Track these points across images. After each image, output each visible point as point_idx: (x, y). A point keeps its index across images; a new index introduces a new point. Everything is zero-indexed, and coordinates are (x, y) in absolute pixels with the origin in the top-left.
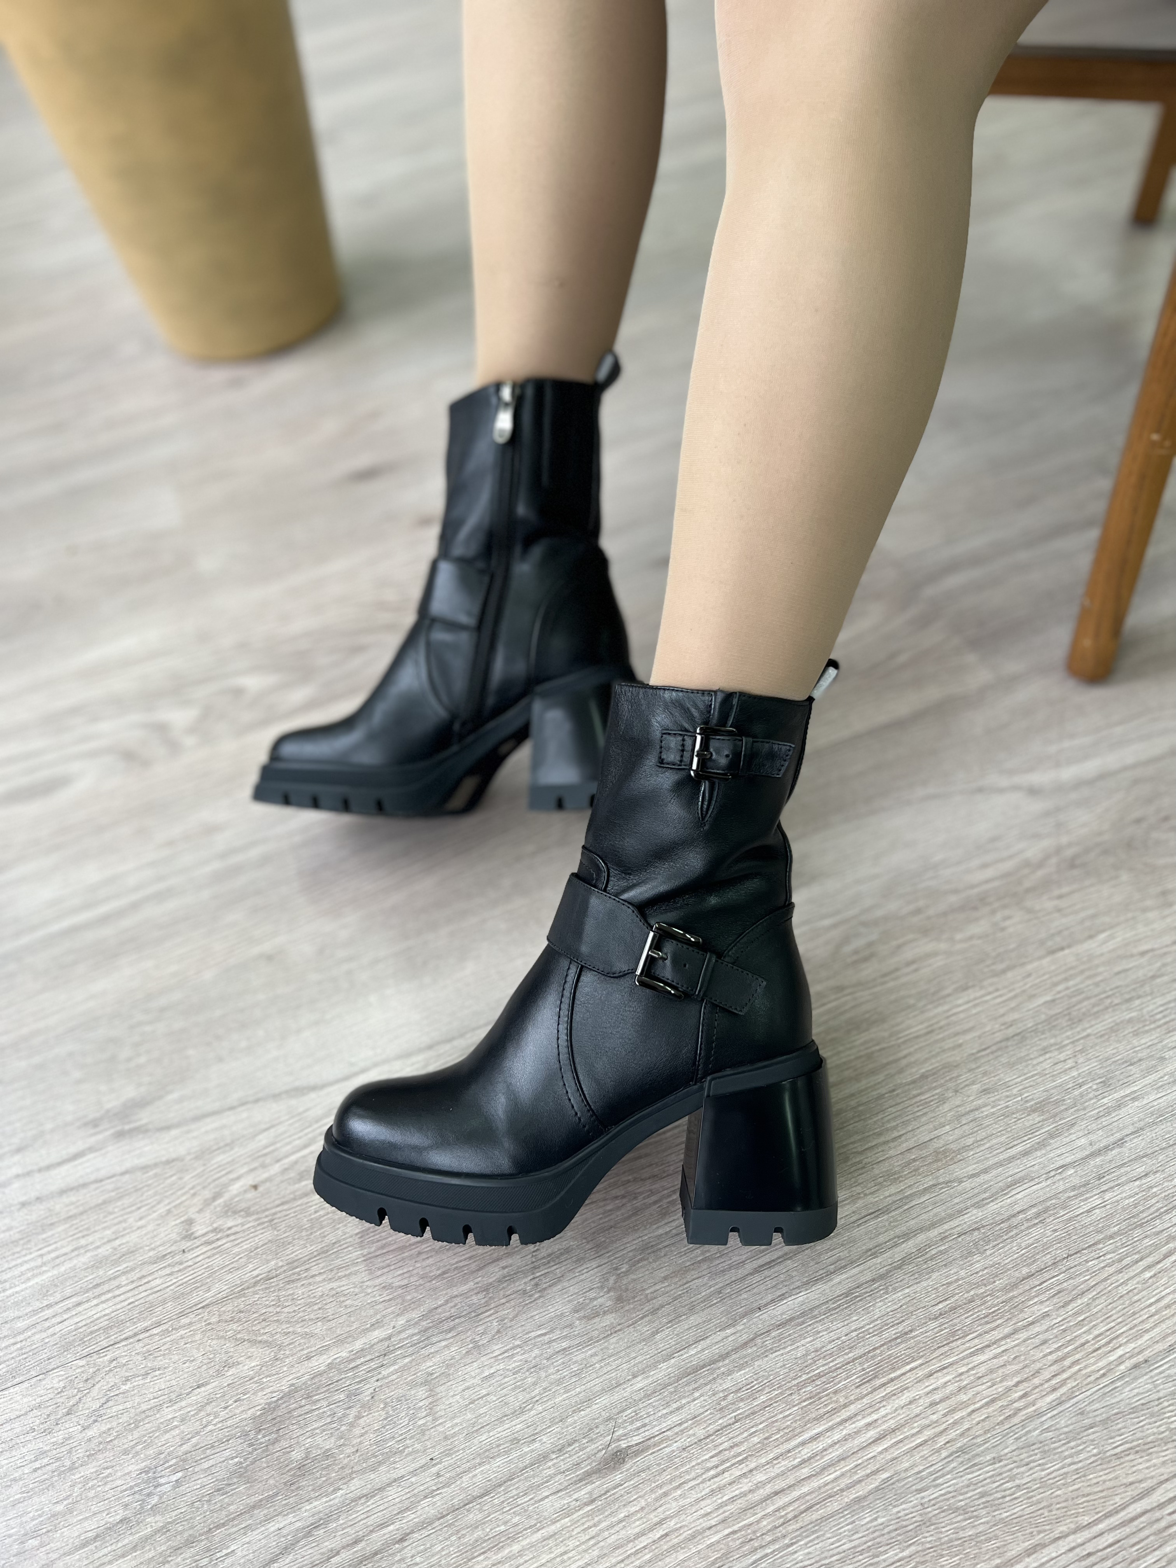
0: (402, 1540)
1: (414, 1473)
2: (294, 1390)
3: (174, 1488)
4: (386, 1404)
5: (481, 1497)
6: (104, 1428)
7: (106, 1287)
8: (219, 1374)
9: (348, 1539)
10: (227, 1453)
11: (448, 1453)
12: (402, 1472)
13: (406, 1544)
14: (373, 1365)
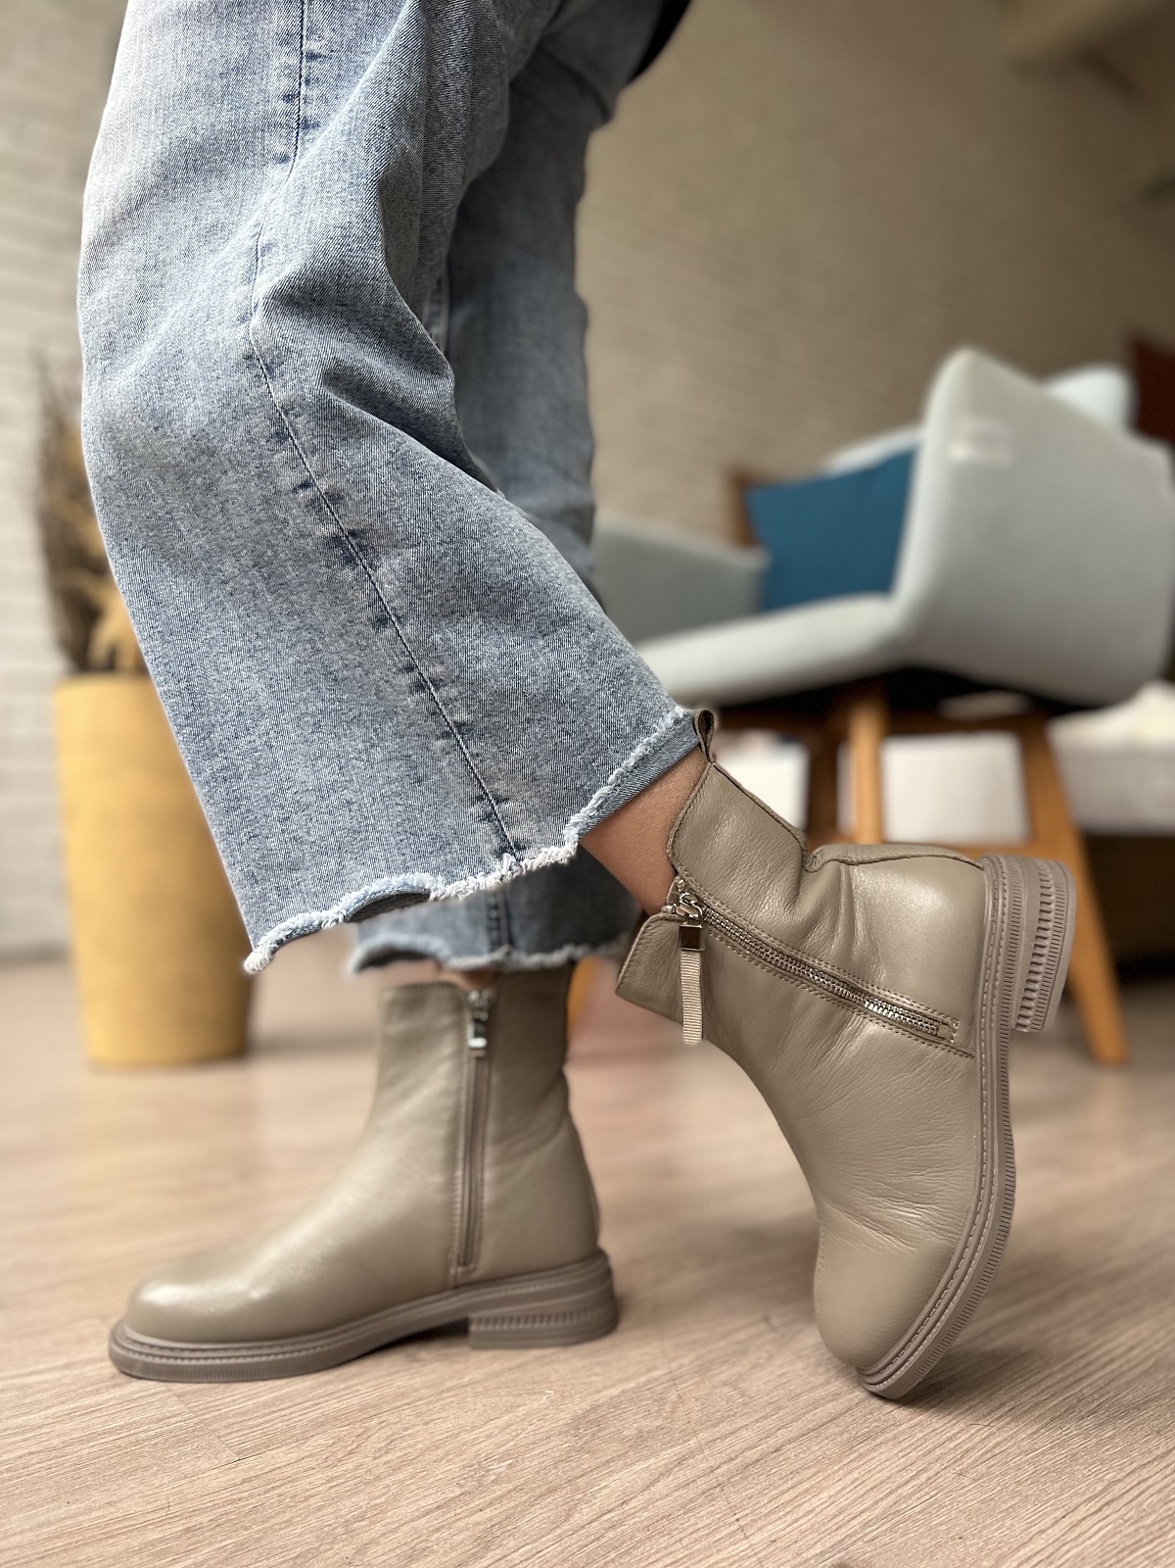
0: (776, 1451)
1: (757, 1421)
2: (595, 1408)
3: (507, 1468)
4: (697, 1400)
5: (832, 1420)
6: (399, 1454)
7: (342, 1393)
8: (507, 1411)
9: (726, 1458)
10: (554, 1443)
11: (781, 1408)
12: (745, 1423)
13: (782, 1452)
14: (665, 1385)
